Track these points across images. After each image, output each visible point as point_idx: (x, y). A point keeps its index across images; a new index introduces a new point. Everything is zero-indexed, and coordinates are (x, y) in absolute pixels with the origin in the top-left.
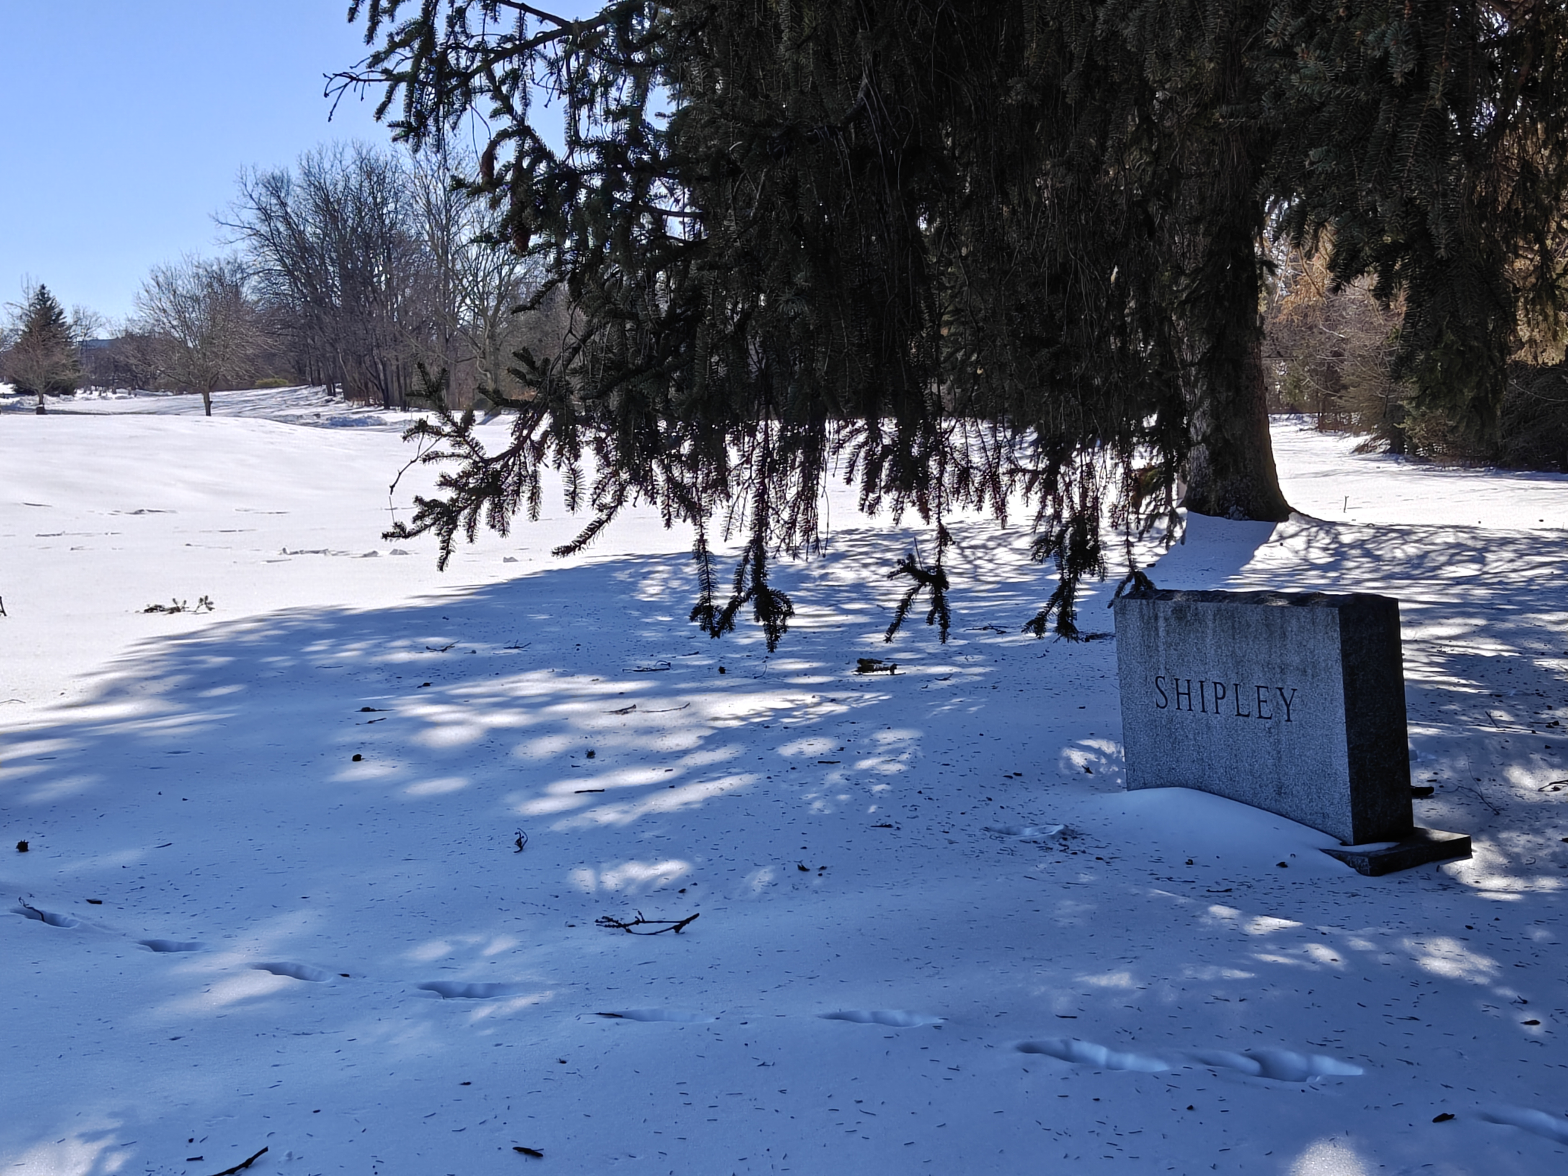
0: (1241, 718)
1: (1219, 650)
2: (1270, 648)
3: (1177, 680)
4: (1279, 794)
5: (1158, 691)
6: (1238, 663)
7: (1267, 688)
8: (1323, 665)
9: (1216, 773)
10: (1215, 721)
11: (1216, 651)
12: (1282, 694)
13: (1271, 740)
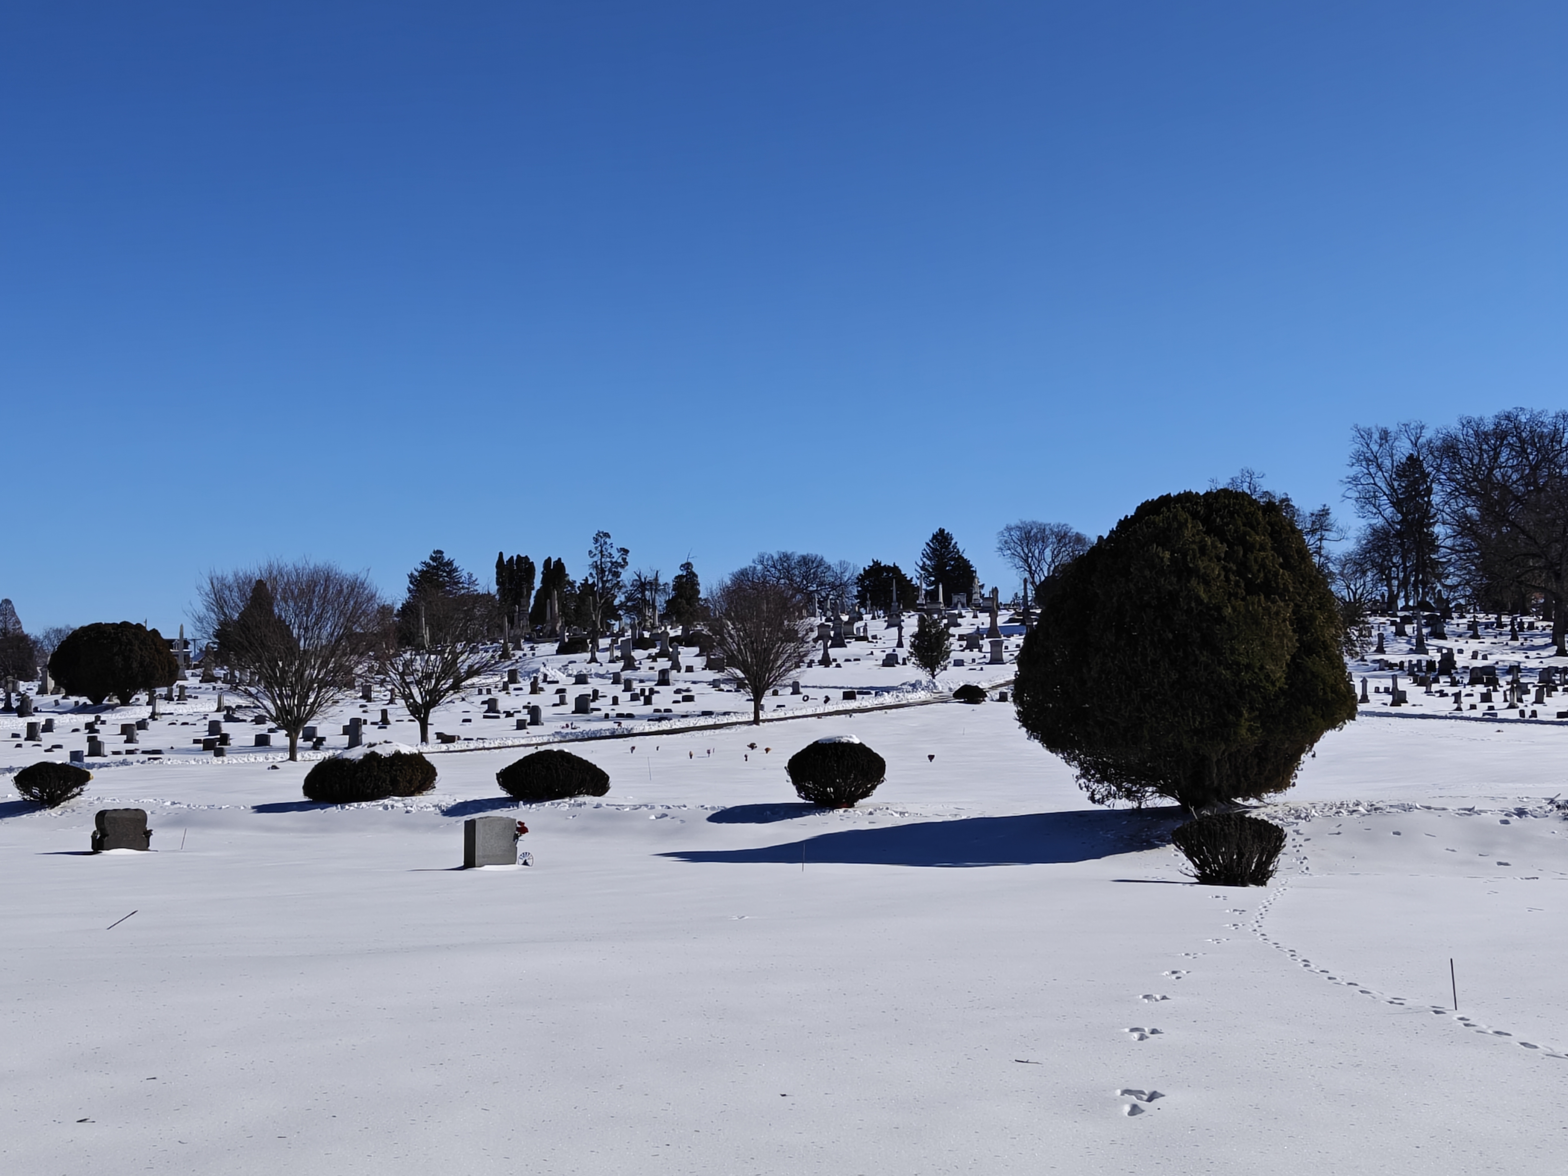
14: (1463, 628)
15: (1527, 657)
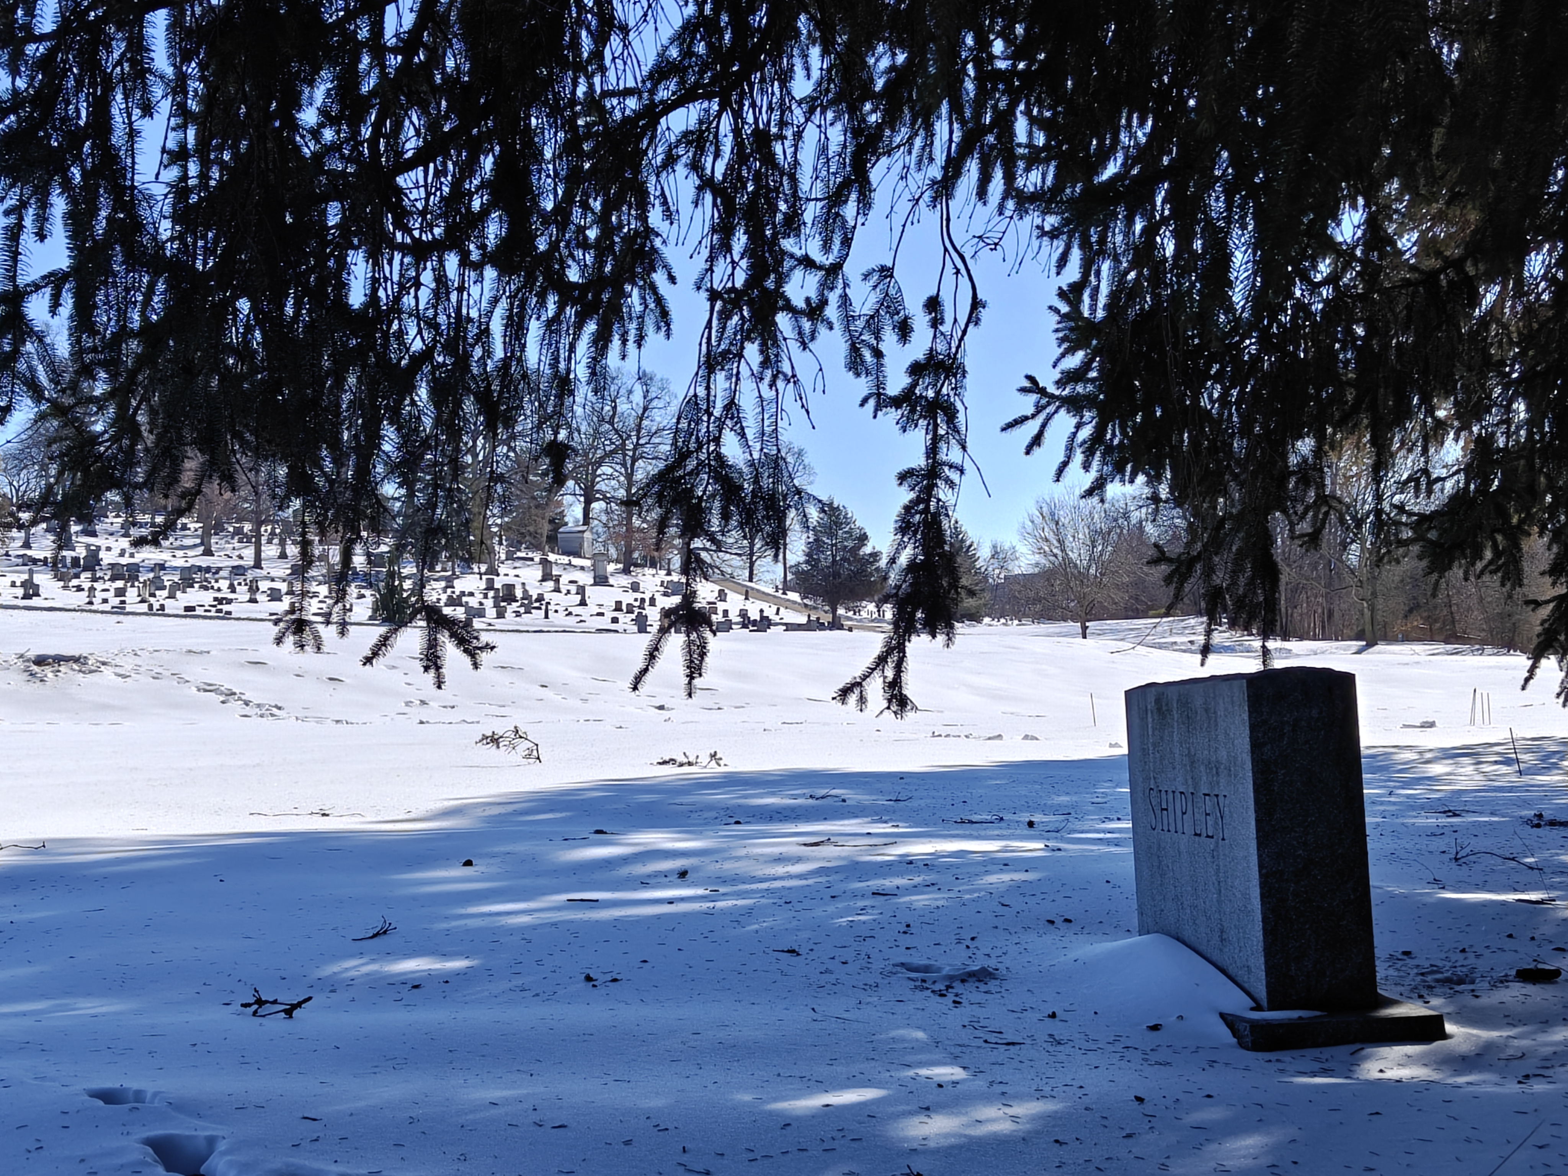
0: (1197, 838)
2: (1209, 741)
3: (1160, 792)
4: (1222, 940)
5: (1151, 807)
6: (1192, 764)
7: (1209, 795)
8: (1240, 760)
9: (1186, 914)
10: (1182, 843)
11: (1180, 750)
12: (1218, 804)
13: (1215, 867)
14: (117, 527)
15: (174, 556)
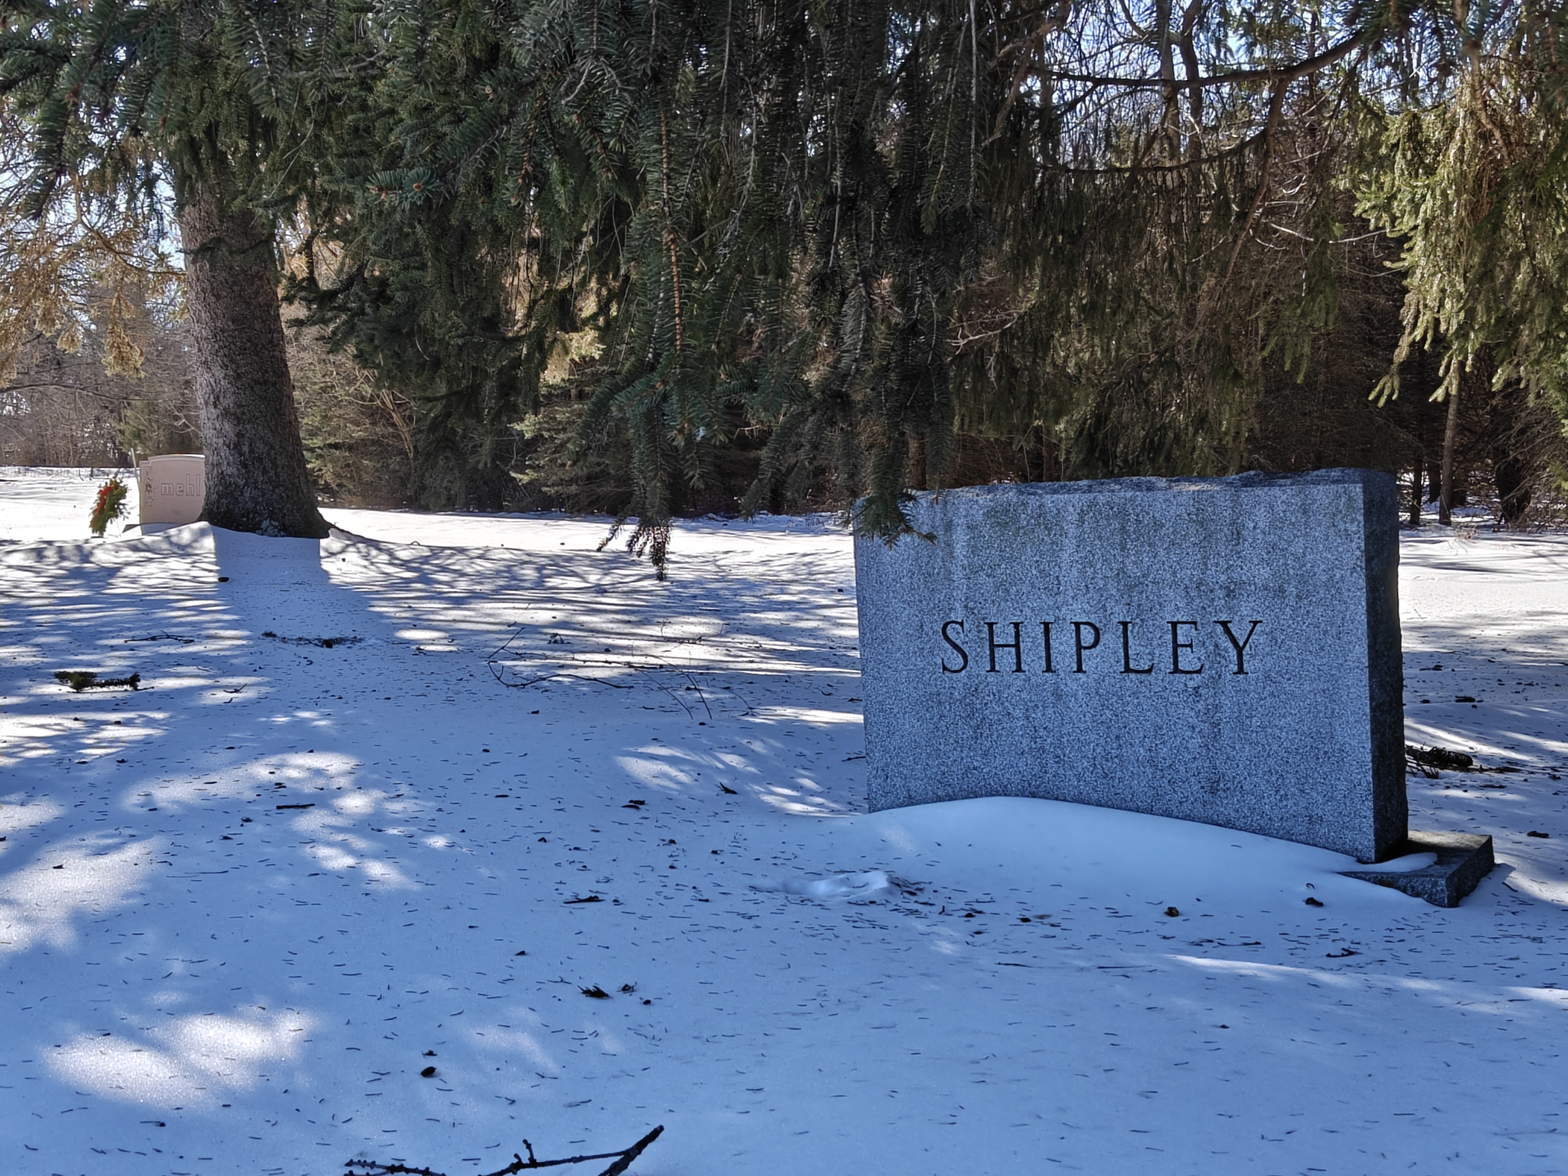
0: (1132, 676)
1: (1090, 571)
2: (1206, 558)
3: (990, 625)
4: (1214, 791)
5: (947, 645)
6: (1130, 588)
7: (1195, 623)
8: (1324, 578)
9: (1072, 768)
10: (1072, 684)
11: (1082, 572)
12: (1228, 631)
13: (1200, 706)
